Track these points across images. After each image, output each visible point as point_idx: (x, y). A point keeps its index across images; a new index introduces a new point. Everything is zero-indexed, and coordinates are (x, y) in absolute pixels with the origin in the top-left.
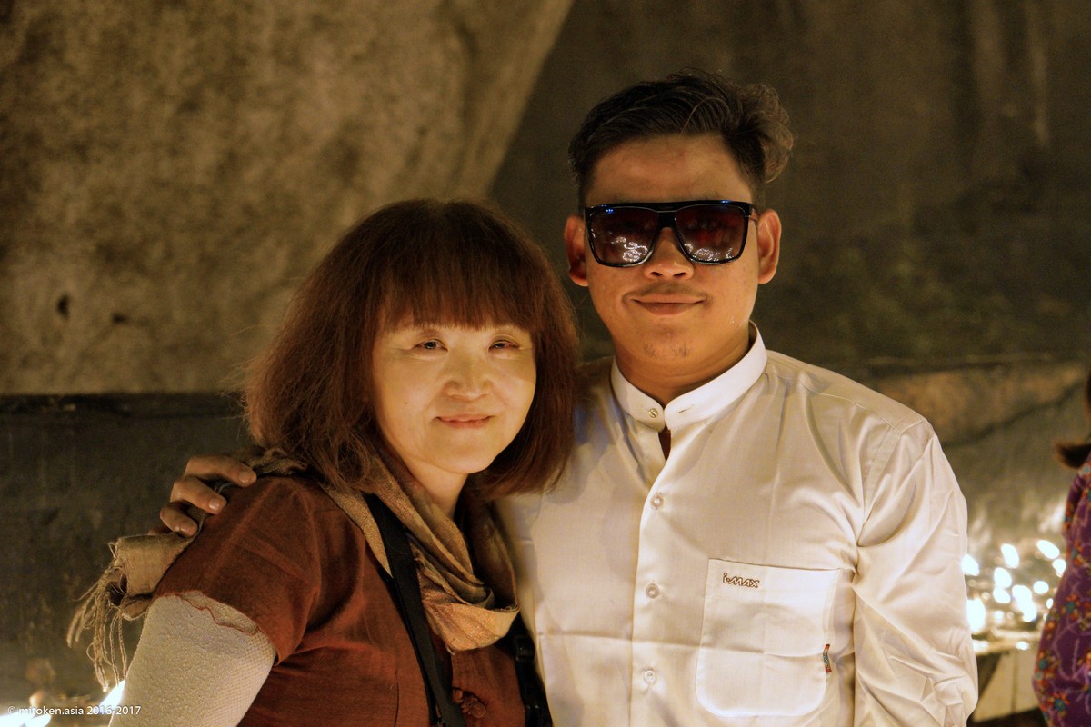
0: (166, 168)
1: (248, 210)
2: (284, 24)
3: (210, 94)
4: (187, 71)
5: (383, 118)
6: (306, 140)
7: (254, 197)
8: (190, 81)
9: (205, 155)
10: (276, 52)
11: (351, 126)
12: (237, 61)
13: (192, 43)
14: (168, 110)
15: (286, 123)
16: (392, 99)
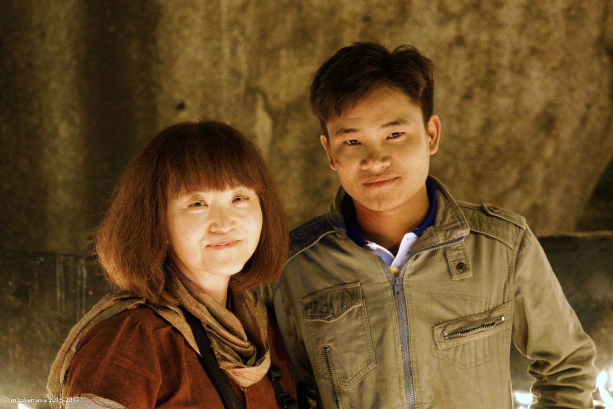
0: (455, 129)
1: (497, 149)
2: (516, 52)
3: (477, 90)
4: (466, 79)
5: (567, 99)
6: (527, 112)
7: (500, 142)
8: (468, 83)
9: (475, 122)
10: (512, 68)
11: (551, 105)
12: (491, 72)
13: (468, 64)
14: (456, 99)
15: (517, 104)
16: (572, 89)
